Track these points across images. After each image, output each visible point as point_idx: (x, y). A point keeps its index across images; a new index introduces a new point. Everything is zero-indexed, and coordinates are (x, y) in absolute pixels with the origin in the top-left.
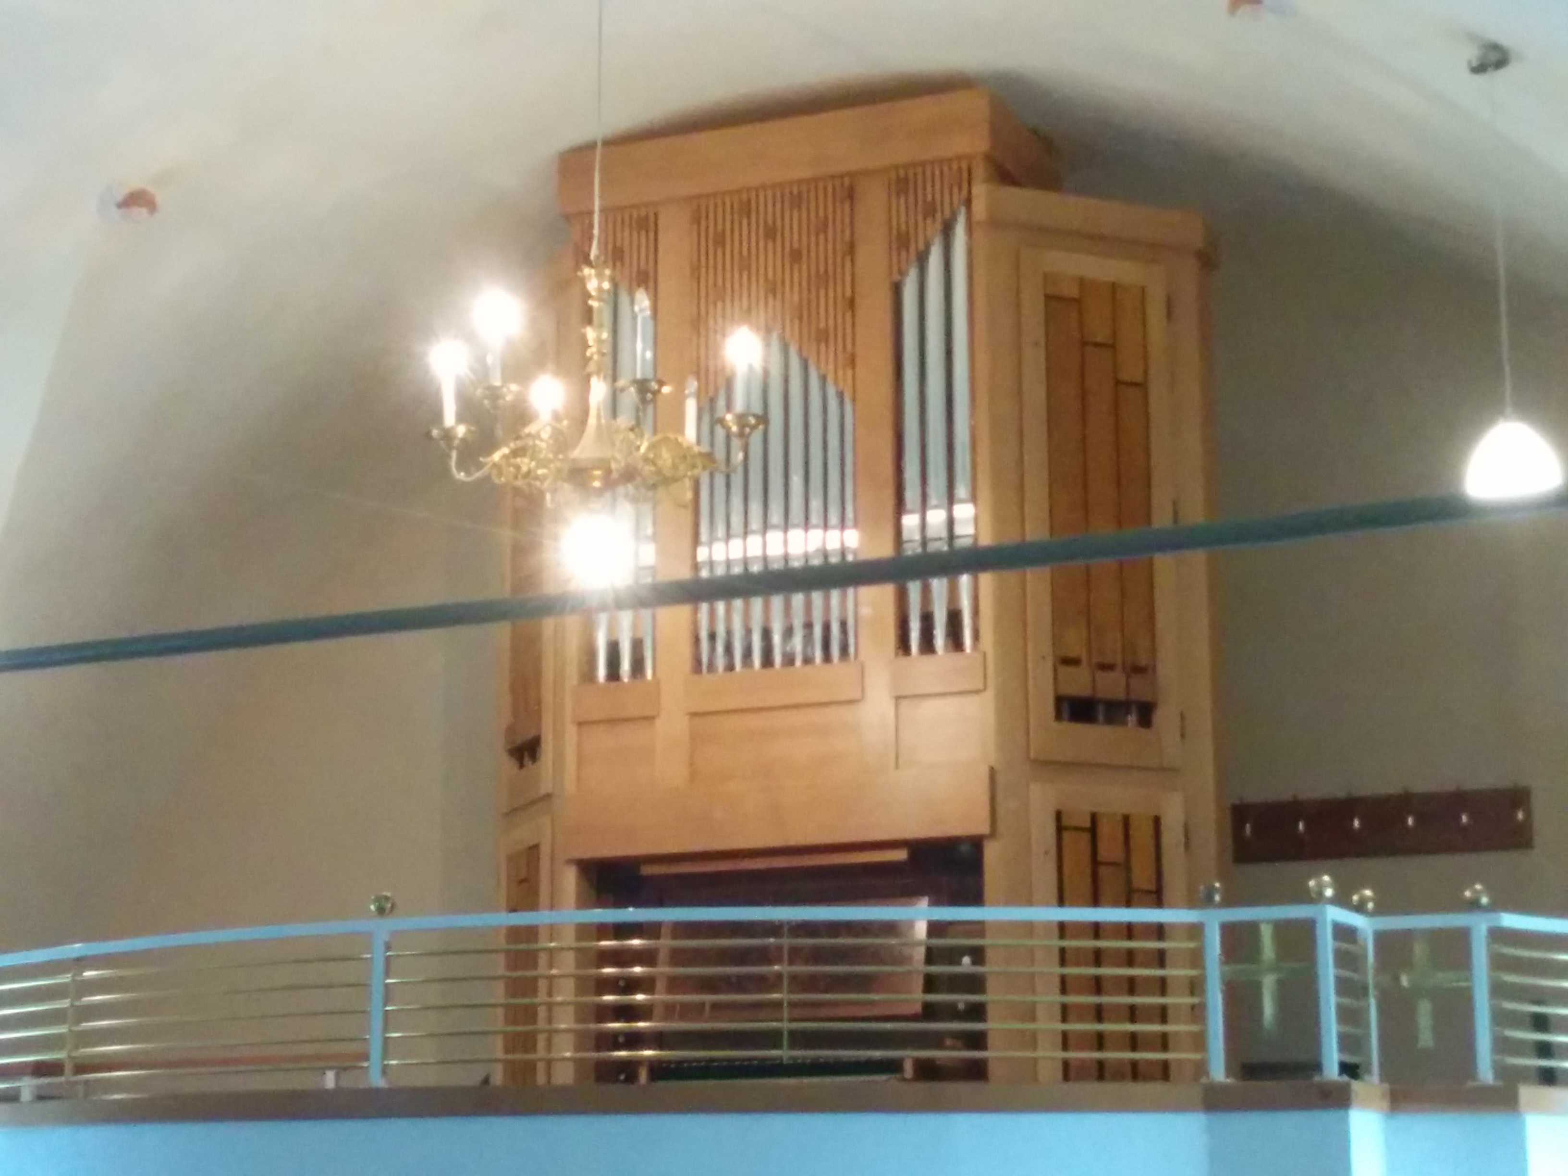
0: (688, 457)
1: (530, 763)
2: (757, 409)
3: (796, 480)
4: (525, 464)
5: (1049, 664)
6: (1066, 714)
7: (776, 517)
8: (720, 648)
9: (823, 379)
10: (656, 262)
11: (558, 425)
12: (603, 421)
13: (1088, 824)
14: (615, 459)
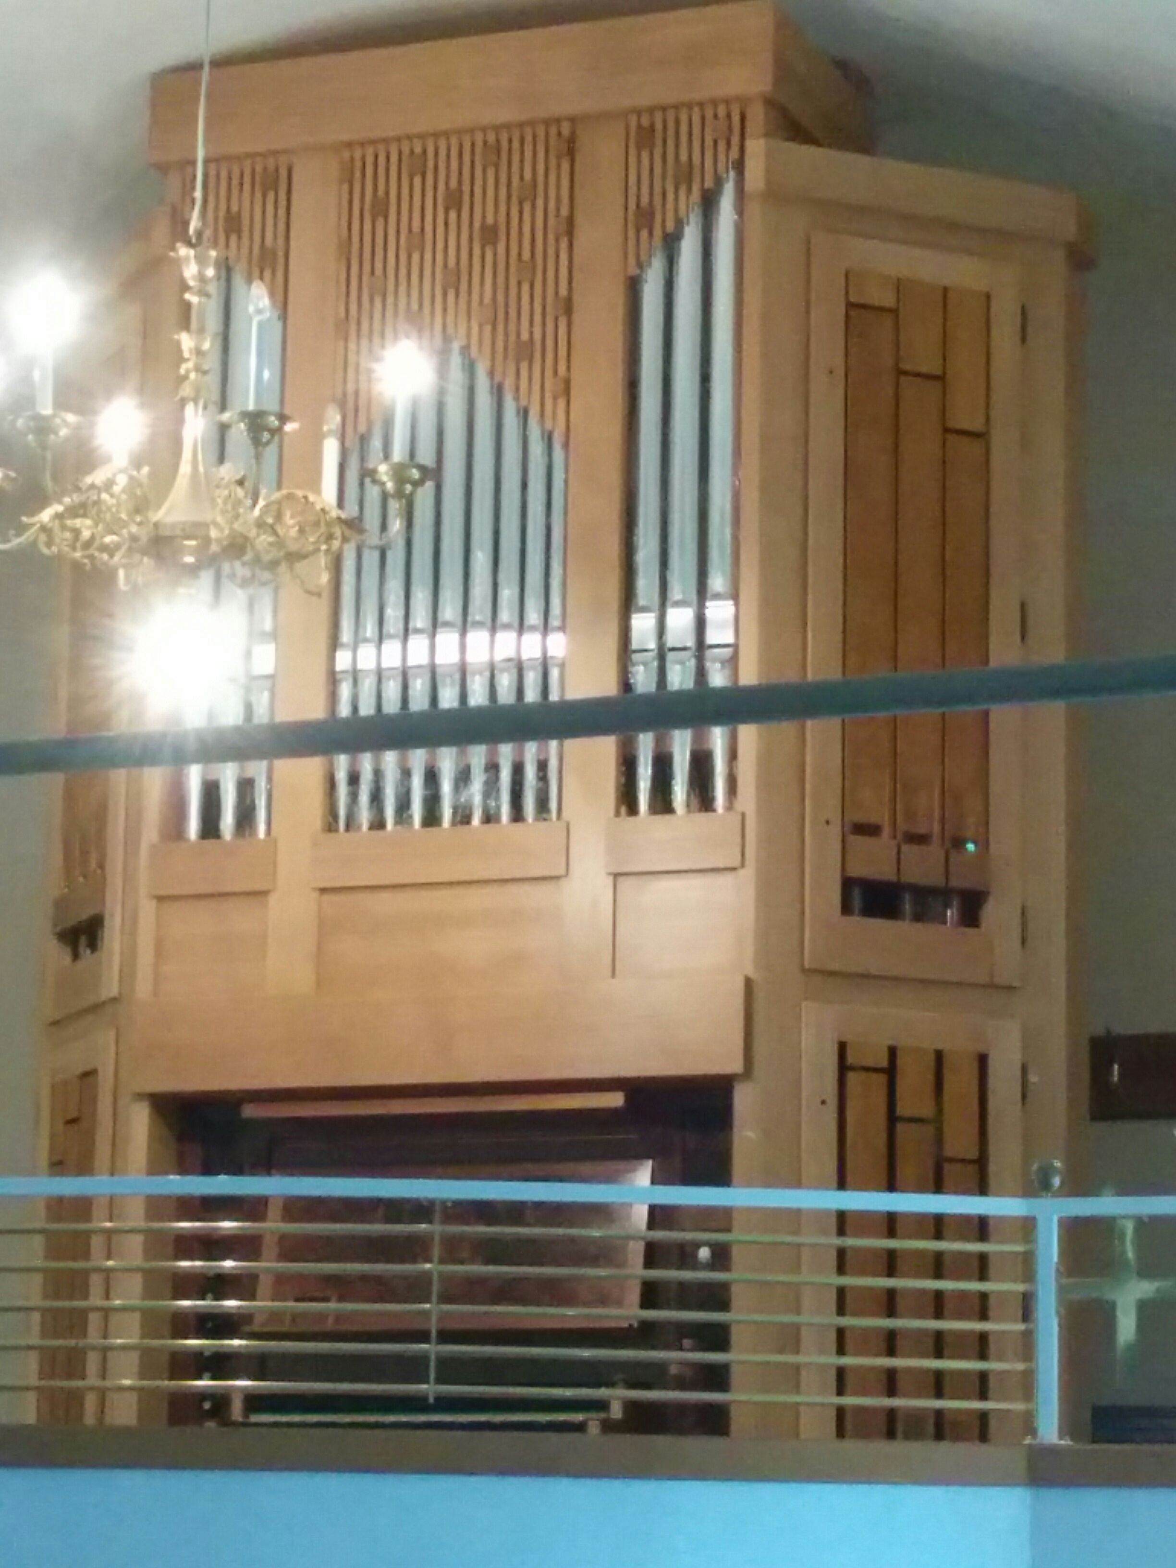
0: (322, 524)
1: (88, 951)
2: (426, 457)
3: (481, 559)
4: (85, 526)
5: (835, 830)
6: (857, 902)
7: (450, 611)
8: (364, 798)
9: (524, 414)
10: (287, 238)
11: (135, 473)
12: (201, 469)
13: (884, 1063)
14: (215, 524)
